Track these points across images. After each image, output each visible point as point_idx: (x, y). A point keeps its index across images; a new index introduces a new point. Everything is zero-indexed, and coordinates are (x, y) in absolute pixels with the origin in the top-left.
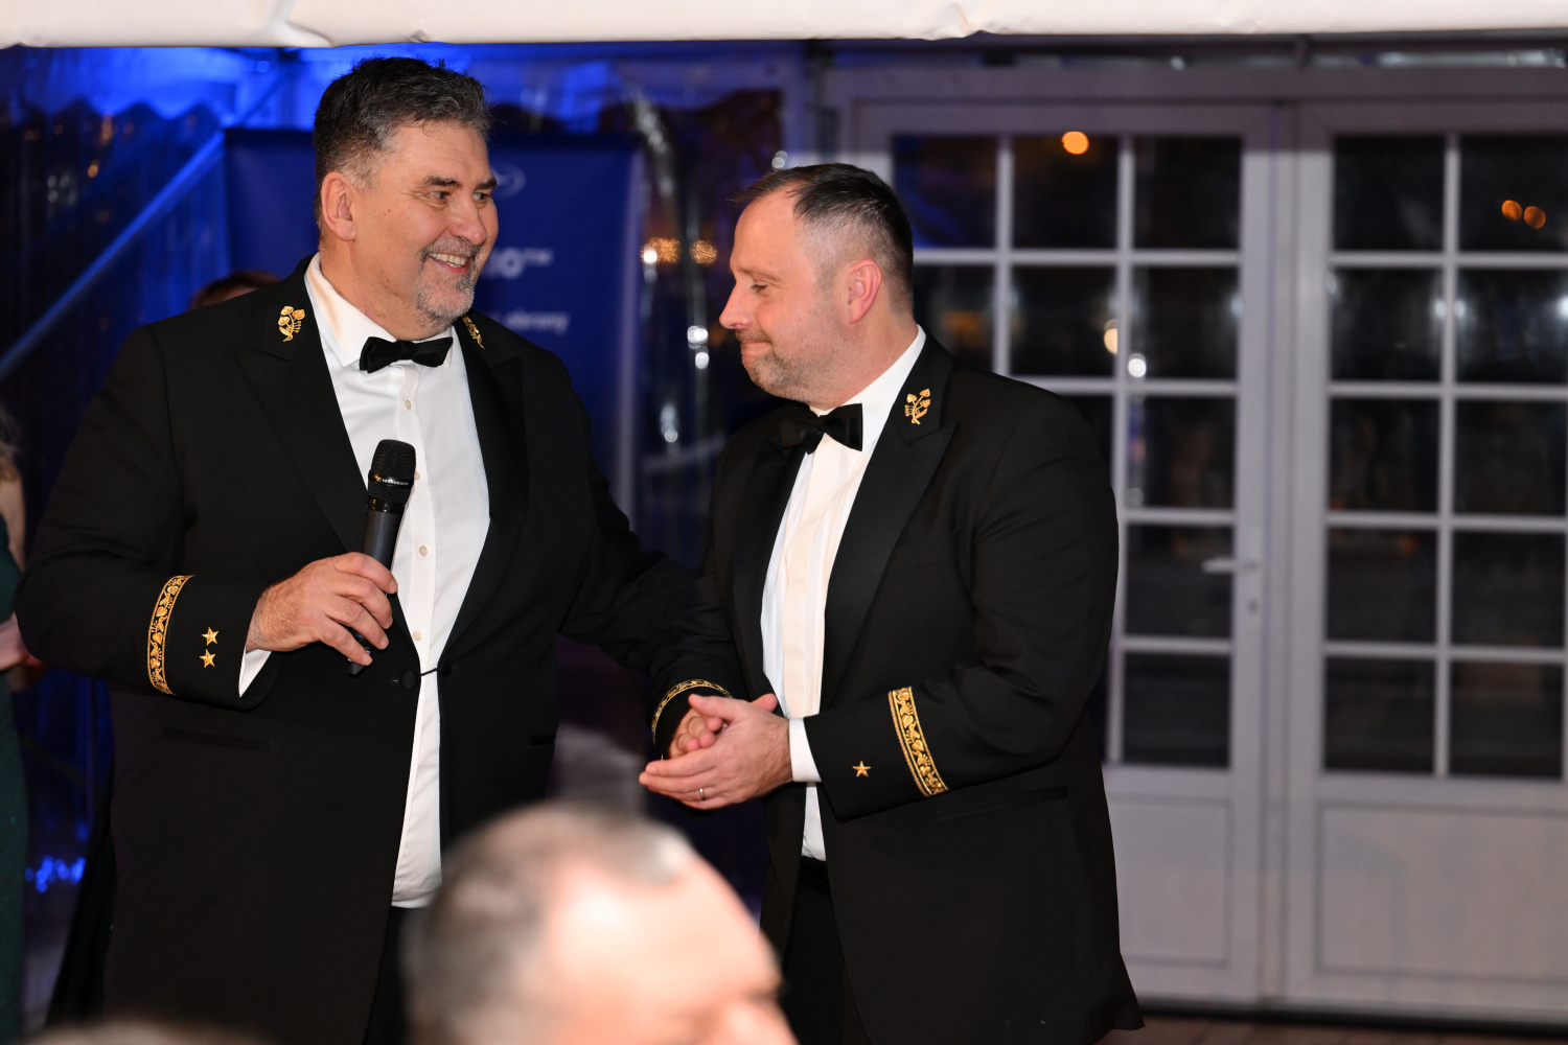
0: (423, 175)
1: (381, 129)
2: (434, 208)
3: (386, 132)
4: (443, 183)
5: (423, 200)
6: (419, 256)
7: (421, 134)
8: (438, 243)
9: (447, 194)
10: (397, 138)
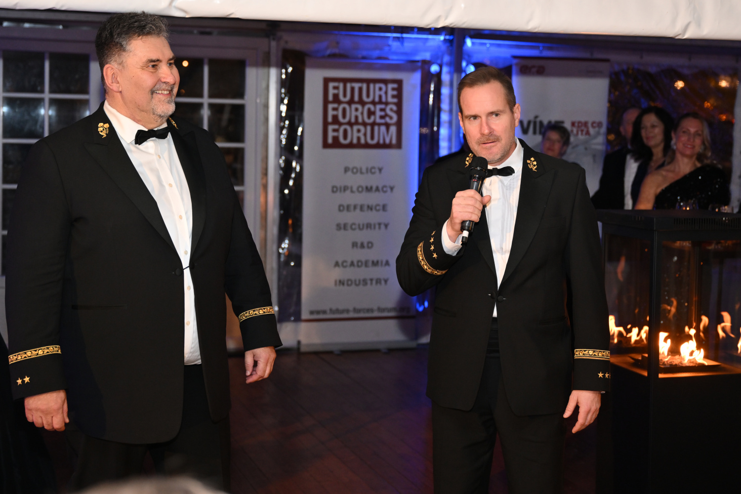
0: (145, 59)
1: (124, 43)
2: (152, 72)
3: (127, 44)
4: (154, 61)
5: (147, 70)
6: (150, 93)
7: (141, 42)
8: (156, 87)
9: (156, 65)
10: (132, 45)
